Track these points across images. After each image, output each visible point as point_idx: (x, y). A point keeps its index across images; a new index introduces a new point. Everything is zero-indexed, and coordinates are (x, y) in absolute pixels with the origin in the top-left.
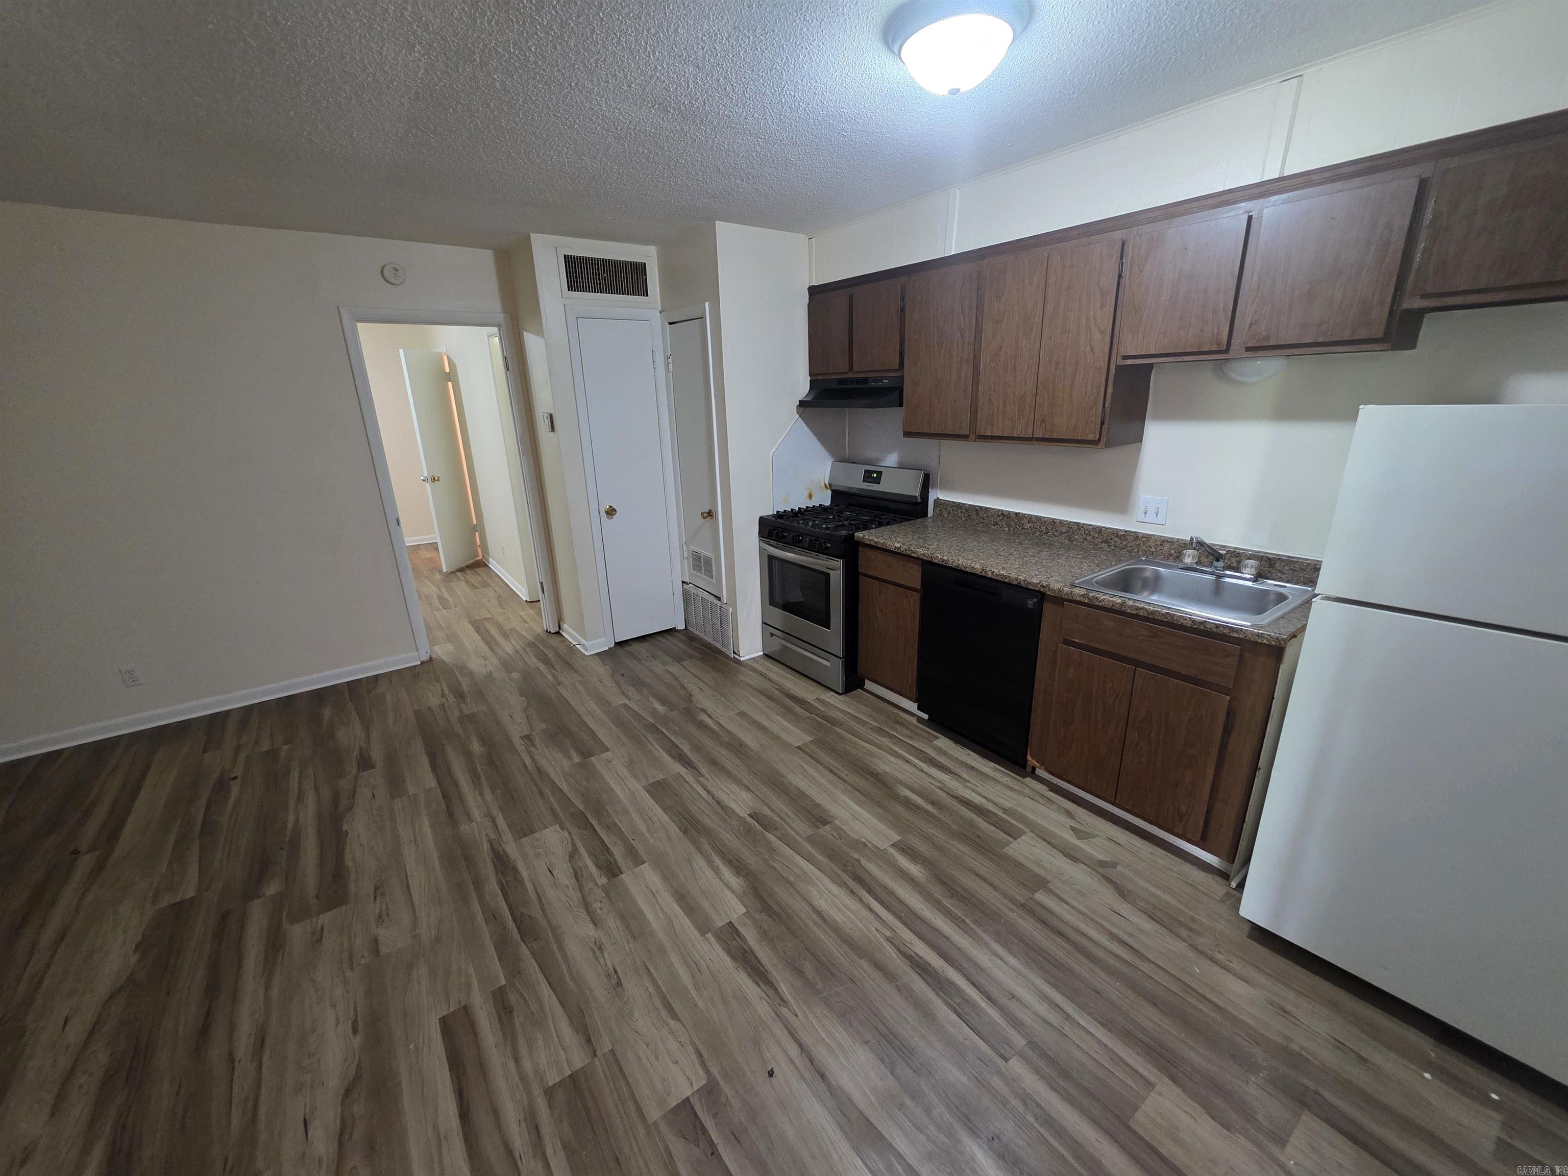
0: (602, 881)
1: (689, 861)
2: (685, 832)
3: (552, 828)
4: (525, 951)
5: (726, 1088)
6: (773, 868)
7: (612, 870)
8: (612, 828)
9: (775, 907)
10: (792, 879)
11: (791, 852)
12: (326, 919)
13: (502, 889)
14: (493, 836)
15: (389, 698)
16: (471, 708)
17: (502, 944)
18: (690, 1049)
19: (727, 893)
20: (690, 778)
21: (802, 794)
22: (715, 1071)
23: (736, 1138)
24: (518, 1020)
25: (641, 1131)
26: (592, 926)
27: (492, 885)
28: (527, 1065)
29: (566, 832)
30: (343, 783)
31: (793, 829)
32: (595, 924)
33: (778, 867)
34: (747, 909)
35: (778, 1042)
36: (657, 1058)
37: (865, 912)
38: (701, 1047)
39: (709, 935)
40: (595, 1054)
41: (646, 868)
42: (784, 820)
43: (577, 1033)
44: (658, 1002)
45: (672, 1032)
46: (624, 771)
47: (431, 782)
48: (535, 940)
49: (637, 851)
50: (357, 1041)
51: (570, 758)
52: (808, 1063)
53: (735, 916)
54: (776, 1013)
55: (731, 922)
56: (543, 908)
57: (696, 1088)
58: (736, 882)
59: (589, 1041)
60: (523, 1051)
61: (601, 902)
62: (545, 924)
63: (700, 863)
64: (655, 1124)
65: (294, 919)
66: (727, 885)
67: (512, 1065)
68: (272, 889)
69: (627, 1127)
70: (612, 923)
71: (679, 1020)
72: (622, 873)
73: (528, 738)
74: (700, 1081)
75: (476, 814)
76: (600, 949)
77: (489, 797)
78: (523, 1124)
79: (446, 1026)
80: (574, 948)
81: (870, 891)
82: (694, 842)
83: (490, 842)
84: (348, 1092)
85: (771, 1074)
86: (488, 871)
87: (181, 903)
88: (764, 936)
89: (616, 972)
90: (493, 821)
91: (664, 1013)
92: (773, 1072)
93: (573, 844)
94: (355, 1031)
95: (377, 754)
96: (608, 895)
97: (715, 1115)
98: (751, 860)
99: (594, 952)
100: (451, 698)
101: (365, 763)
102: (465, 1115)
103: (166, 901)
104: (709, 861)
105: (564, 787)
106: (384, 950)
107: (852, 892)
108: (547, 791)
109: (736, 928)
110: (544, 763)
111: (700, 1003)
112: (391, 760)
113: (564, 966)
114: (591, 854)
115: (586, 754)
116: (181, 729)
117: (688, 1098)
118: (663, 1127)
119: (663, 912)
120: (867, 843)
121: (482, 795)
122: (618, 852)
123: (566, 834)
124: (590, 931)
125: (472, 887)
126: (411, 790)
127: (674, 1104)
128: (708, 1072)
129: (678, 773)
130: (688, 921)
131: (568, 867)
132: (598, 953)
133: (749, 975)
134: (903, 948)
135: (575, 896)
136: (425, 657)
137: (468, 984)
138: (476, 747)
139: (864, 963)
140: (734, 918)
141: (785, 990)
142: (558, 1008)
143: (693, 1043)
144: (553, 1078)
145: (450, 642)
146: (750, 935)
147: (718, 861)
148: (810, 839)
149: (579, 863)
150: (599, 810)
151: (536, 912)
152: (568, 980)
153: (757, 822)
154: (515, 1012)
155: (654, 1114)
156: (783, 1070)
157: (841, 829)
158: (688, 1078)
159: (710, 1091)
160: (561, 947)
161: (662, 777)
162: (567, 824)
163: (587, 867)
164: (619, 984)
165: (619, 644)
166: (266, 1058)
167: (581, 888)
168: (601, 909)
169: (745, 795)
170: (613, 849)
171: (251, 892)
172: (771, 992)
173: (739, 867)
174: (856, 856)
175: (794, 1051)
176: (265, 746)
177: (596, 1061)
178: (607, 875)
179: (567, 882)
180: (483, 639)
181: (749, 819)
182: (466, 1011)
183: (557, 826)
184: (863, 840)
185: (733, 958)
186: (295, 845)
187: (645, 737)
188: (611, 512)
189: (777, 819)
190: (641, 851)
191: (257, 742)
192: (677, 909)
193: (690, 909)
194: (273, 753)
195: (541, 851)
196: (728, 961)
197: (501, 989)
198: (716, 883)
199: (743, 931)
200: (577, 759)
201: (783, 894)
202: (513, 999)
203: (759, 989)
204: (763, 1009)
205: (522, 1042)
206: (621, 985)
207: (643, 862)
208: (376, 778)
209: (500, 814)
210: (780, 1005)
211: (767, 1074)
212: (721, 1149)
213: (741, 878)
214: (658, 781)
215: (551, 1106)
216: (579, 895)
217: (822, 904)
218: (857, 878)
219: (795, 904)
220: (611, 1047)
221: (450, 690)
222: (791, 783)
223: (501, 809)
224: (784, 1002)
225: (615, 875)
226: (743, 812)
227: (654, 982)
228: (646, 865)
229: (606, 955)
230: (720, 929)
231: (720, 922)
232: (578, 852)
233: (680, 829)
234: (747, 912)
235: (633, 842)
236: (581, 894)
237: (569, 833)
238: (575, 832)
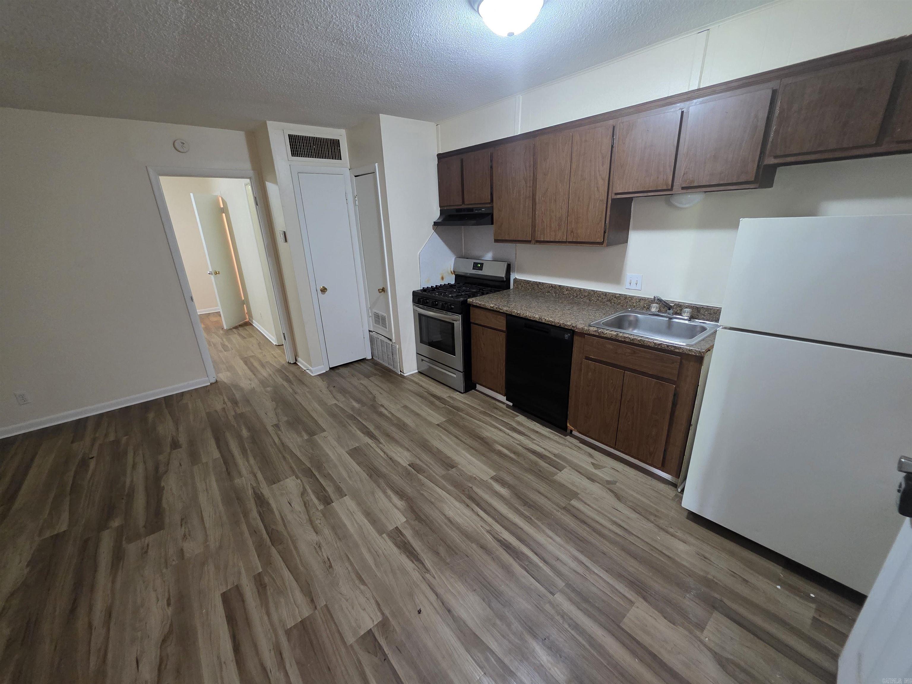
0: (321, 507)
1: (373, 493)
2: (371, 477)
3: (290, 478)
4: (274, 551)
5: (393, 622)
6: (422, 495)
7: (327, 501)
8: (328, 476)
9: (423, 517)
10: (433, 500)
11: (433, 485)
12: (150, 539)
13: (260, 514)
14: (255, 485)
15: (190, 406)
16: (242, 409)
17: (260, 547)
18: (373, 601)
19: (396, 510)
20: (374, 445)
21: (439, 451)
22: (387, 613)
23: (398, 649)
24: (270, 591)
25: (343, 650)
26: (314, 534)
27: (254, 514)
28: (275, 618)
29: (299, 480)
30: (161, 458)
31: (434, 472)
32: (317, 533)
33: (425, 494)
34: (407, 519)
35: (424, 593)
36: (353, 608)
37: (475, 517)
38: (379, 599)
39: (384, 535)
40: (316, 608)
41: (347, 499)
42: (429, 467)
43: (305, 596)
44: (354, 576)
45: (362, 592)
46: (335, 443)
47: (216, 454)
48: (280, 544)
49: (342, 489)
50: (169, 611)
51: (302, 437)
52: (441, 604)
53: (400, 523)
54: (423, 577)
55: (397, 527)
56: (285, 525)
57: (376, 623)
58: (400, 503)
59: (312, 601)
60: (272, 610)
61: (320, 520)
62: (285, 534)
63: (379, 494)
64: (351, 646)
65: (130, 540)
66: (395, 506)
67: (266, 618)
68: (116, 523)
69: (335, 649)
70: (327, 531)
71: (366, 585)
72: (333, 502)
73: (277, 426)
74: (379, 618)
75: (244, 472)
76: (319, 547)
77: (252, 461)
78: (273, 652)
79: (226, 598)
80: (303, 548)
81: (478, 505)
82: (376, 482)
83: (253, 488)
84: (164, 641)
85: (419, 612)
86: (252, 505)
87: (57, 535)
88: (417, 533)
89: (329, 560)
90: (255, 476)
91: (357, 582)
92: (421, 611)
93: (304, 488)
94: (169, 604)
95: (183, 439)
96: (324, 515)
97: (386, 638)
98: (409, 490)
99: (316, 549)
100: (229, 404)
101: (175, 445)
102: (237, 648)
103: (48, 534)
104: (385, 492)
105: (299, 454)
106: (187, 555)
107: (468, 506)
108: (288, 456)
109: (400, 530)
110: (286, 441)
111: (378, 574)
112: (192, 443)
113: (297, 558)
114: (314, 492)
115: (312, 434)
116: (58, 429)
117: (371, 629)
118: (357, 647)
119: (358, 523)
120: (477, 477)
121: (248, 461)
122: (330, 490)
123: (299, 481)
124: (312, 537)
125: (242, 515)
126: (204, 460)
127: (362, 633)
128: (383, 614)
129: (367, 442)
130: (372, 528)
131: (300, 501)
132: (318, 549)
133: (408, 556)
134: (496, 536)
135: (304, 517)
136: (213, 381)
137: (240, 573)
138: (245, 433)
139: (474, 546)
140: (399, 524)
141: (428, 564)
142: (294, 584)
143: (374, 597)
144: (290, 624)
145: (228, 371)
146: (408, 534)
147: (389, 492)
148: (443, 477)
149: (307, 498)
150: (319, 467)
151: (281, 528)
152: (300, 566)
153: (413, 468)
154: (268, 587)
155: (351, 640)
156: (427, 610)
157: (463, 471)
158: (371, 618)
159: (384, 625)
160: (296, 548)
161: (357, 445)
162: (300, 475)
163: (312, 500)
164: (331, 566)
165: (331, 369)
166: (112, 625)
167: (308, 512)
168: (320, 524)
169: (406, 453)
170: (327, 488)
171: (103, 526)
172: (420, 566)
173: (401, 494)
174: (471, 485)
175: (432, 597)
176: (112, 437)
177: (316, 612)
178: (324, 504)
179: (300, 510)
180: (249, 368)
181: (409, 468)
182: (238, 589)
183: (294, 477)
184: (475, 476)
185: (398, 547)
186: (131, 495)
187: (347, 422)
188: (324, 290)
189: (425, 466)
190: (345, 490)
191: (106, 435)
192: (365, 520)
193: (374, 521)
194: (117, 442)
195: (284, 492)
196: (395, 549)
197: (259, 574)
198: (389, 505)
199: (404, 532)
200: (306, 437)
201: (427, 509)
202: (266, 579)
203: (413, 565)
204: (416, 575)
205: (271, 604)
206: (332, 567)
207: (346, 495)
208: (181, 454)
209: (259, 472)
210: (425, 572)
211: (417, 613)
212: (390, 656)
213: (403, 501)
214: (355, 448)
215: (289, 640)
216: (307, 517)
217: (450, 513)
218: (471, 498)
219: (434, 514)
220: (325, 603)
221: (229, 399)
222: (433, 445)
223: (260, 468)
224: (428, 571)
225: (329, 504)
226: (405, 464)
227: (351, 564)
228: (347, 496)
229: (323, 550)
230: (391, 531)
231: (391, 528)
232: (307, 491)
233: (368, 475)
234: (407, 521)
235: (339, 484)
236: (308, 515)
237: (301, 481)
238: (305, 479)
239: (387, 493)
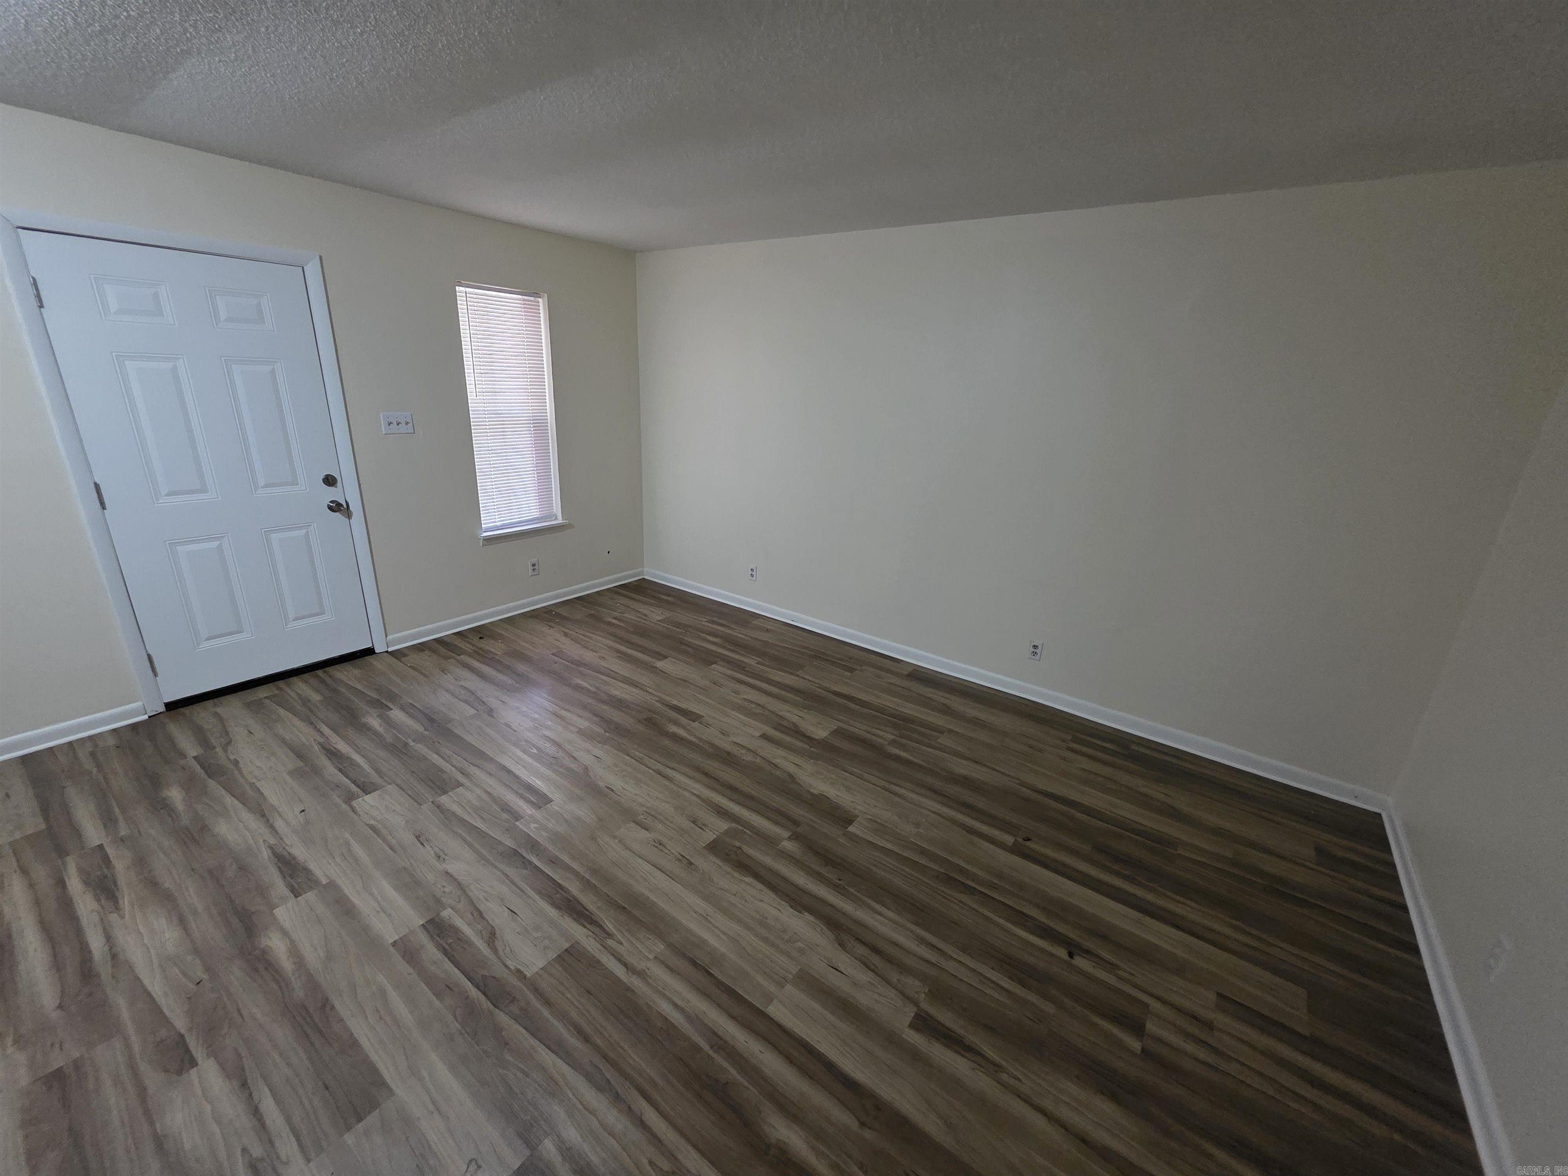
0: (446, 913)
2: (326, 1005)
3: (535, 969)
7: (436, 925)
9: (235, 921)
12: (707, 835)
13: (560, 886)
14: (612, 943)
17: (534, 846)
18: (361, 813)
19: (287, 925)
22: (344, 807)
26: (450, 871)
29: (513, 968)
32: (447, 873)
34: (272, 914)
38: (352, 814)
39: (324, 881)
41: (390, 935)
44: (384, 832)
45: (374, 819)
48: (504, 854)
53: (289, 905)
54: (282, 840)
55: (296, 897)
56: (507, 876)
57: (360, 799)
60: (484, 795)
61: (444, 892)
62: (502, 867)
63: (313, 957)
64: (389, 784)
66: (285, 933)
67: (489, 790)
69: (407, 782)
70: (429, 877)
71: (368, 825)
72: (423, 925)
74: (355, 801)
76: (439, 857)
79: (547, 799)
80: (464, 852)
83: (609, 934)
86: (589, 901)
88: (262, 890)
89: (422, 844)
90: (626, 964)
91: (379, 826)
92: (301, 812)
93: (495, 950)
96: (438, 901)
99: (444, 854)
104: (300, 963)
109: (293, 893)
114: (470, 943)
117: (367, 795)
118: (384, 784)
119: (372, 894)
122: (431, 952)
123: (511, 964)
124: (453, 867)
127: (376, 792)
128: (350, 805)
130: (346, 890)
131: (493, 920)
132: (441, 853)
133: (295, 858)
140: (292, 902)
142: (466, 817)
144: (460, 790)
146: (279, 887)
147: (287, 964)
149: (479, 927)
150: (470, 1020)
151: (512, 871)
152: (464, 835)
153: (187, 1051)
155: (391, 788)
159: (349, 798)
160: (477, 852)
162: (514, 979)
163: (469, 925)
167: (471, 902)
168: (443, 886)
175: (279, 823)
178: (441, 920)
179: (489, 905)
183: (528, 975)
185: (306, 868)
190: (397, 958)
192: (355, 900)
193: (339, 901)
195: (535, 935)
196: (312, 866)
198: (299, 936)
199: (286, 892)
206: (416, 837)
207: (394, 944)
216: (471, 894)
225: (431, 921)
227: (385, 840)
228: (391, 941)
229: (432, 852)
230: (311, 888)
231: (310, 896)
232: (485, 942)
233: (333, 1007)
234: (273, 909)
235: (411, 971)
236: (468, 896)
237: (506, 966)
238: (498, 971)
239: (295, 963)
